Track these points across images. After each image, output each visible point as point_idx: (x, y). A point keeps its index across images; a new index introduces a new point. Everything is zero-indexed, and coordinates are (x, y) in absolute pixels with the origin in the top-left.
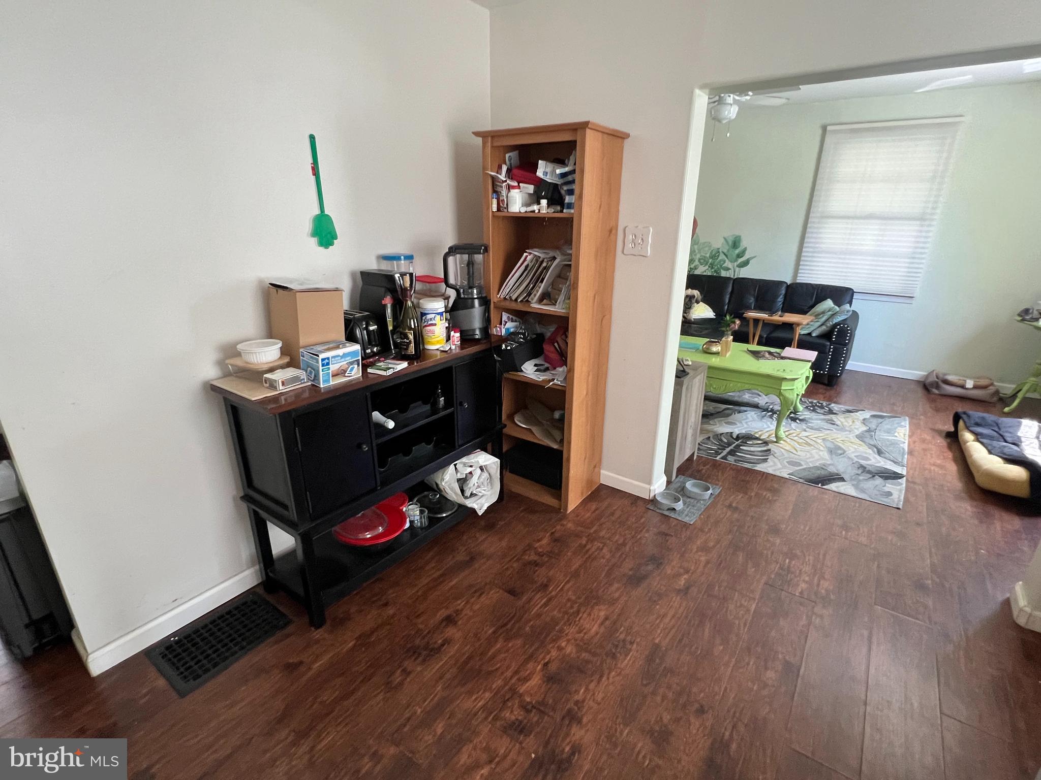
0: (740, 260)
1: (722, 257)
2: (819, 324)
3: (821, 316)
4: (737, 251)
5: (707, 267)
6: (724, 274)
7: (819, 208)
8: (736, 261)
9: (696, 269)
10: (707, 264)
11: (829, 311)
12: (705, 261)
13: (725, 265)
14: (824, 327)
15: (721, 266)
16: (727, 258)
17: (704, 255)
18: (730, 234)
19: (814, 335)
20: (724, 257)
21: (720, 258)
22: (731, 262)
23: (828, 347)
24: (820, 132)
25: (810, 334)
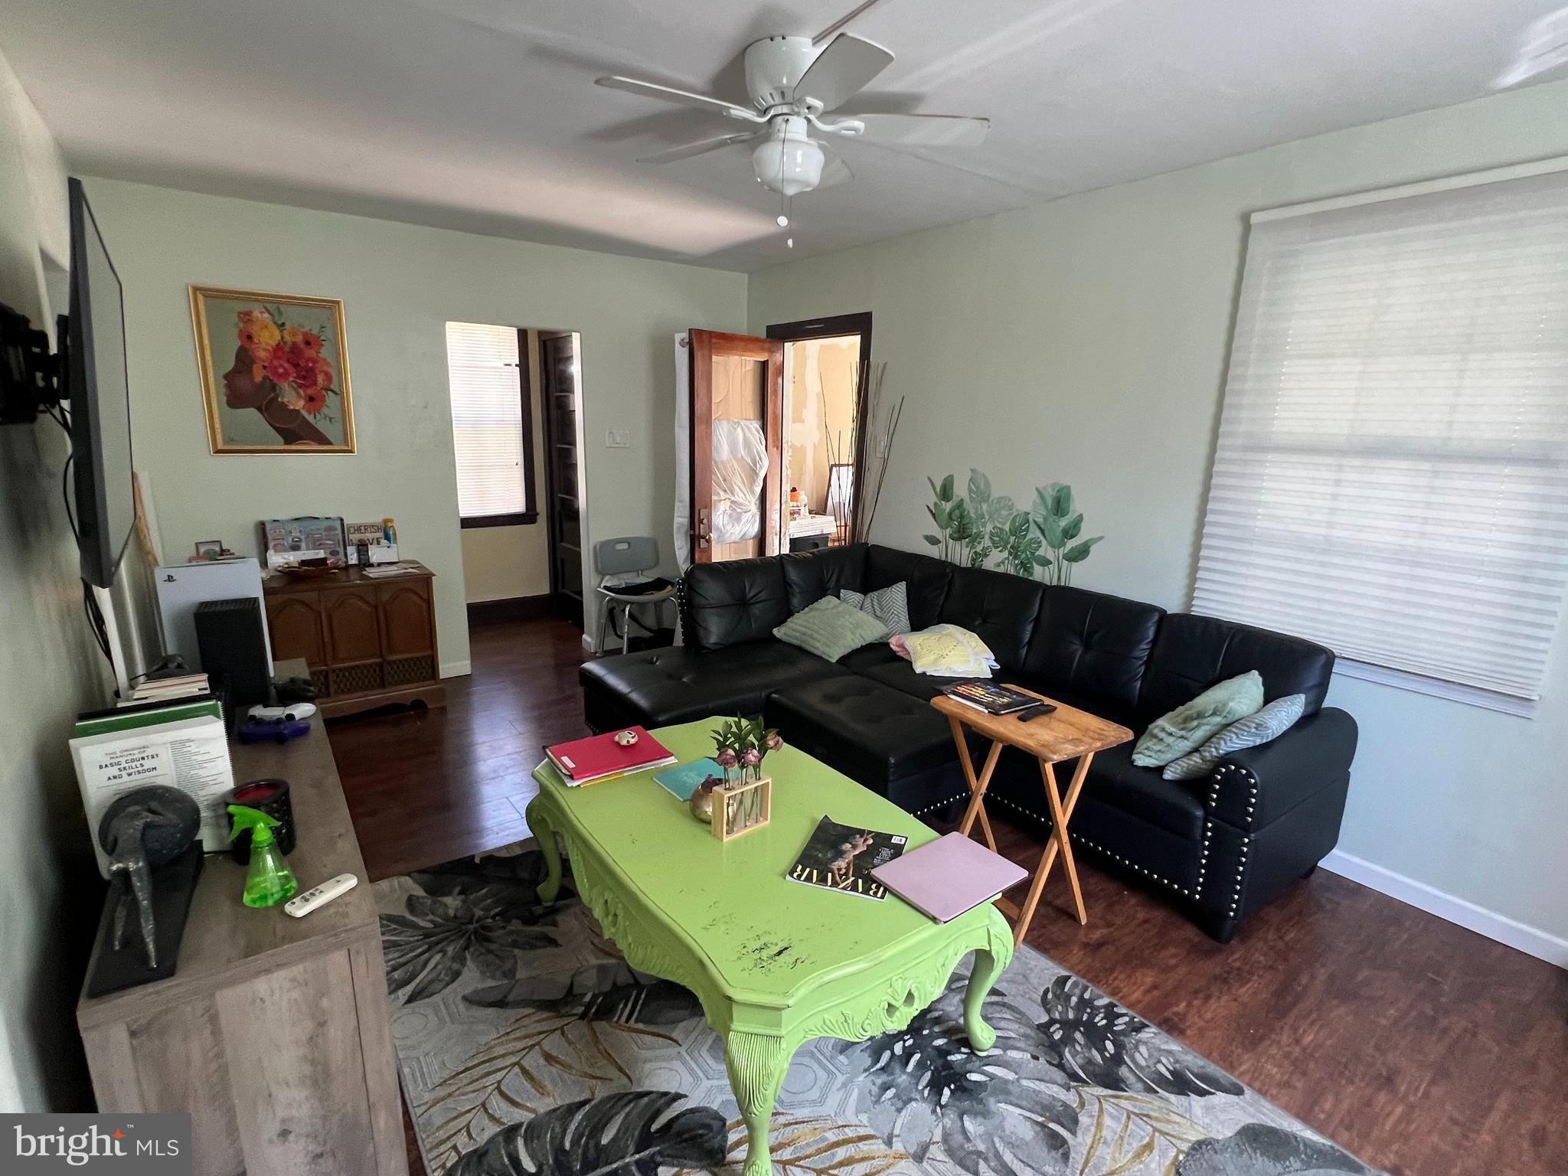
0: (1071, 544)
1: (1034, 533)
2: (1187, 745)
3: (1195, 723)
4: (1063, 523)
5: (1006, 554)
6: (1039, 574)
7: (1239, 426)
8: (1063, 544)
9: (986, 556)
10: (1005, 547)
11: (1214, 714)
12: (1001, 539)
13: (1041, 552)
14: (1196, 758)
15: (1033, 554)
16: (1045, 537)
17: (999, 525)
18: (1049, 479)
19: (1168, 775)
20: (1038, 534)
21: (1030, 536)
22: (1053, 546)
23: (1200, 824)
24: (1237, 229)
25: (1160, 770)
